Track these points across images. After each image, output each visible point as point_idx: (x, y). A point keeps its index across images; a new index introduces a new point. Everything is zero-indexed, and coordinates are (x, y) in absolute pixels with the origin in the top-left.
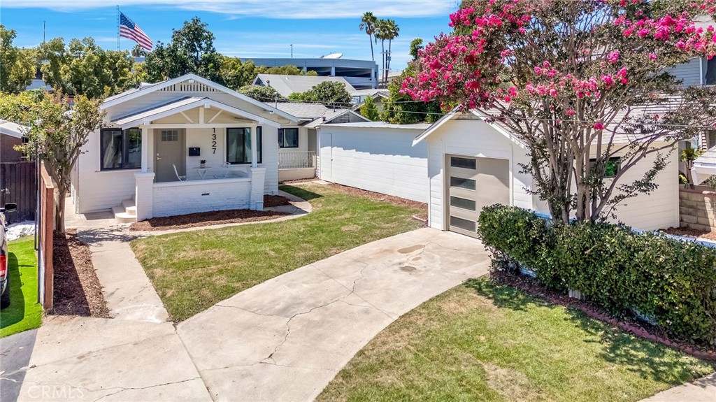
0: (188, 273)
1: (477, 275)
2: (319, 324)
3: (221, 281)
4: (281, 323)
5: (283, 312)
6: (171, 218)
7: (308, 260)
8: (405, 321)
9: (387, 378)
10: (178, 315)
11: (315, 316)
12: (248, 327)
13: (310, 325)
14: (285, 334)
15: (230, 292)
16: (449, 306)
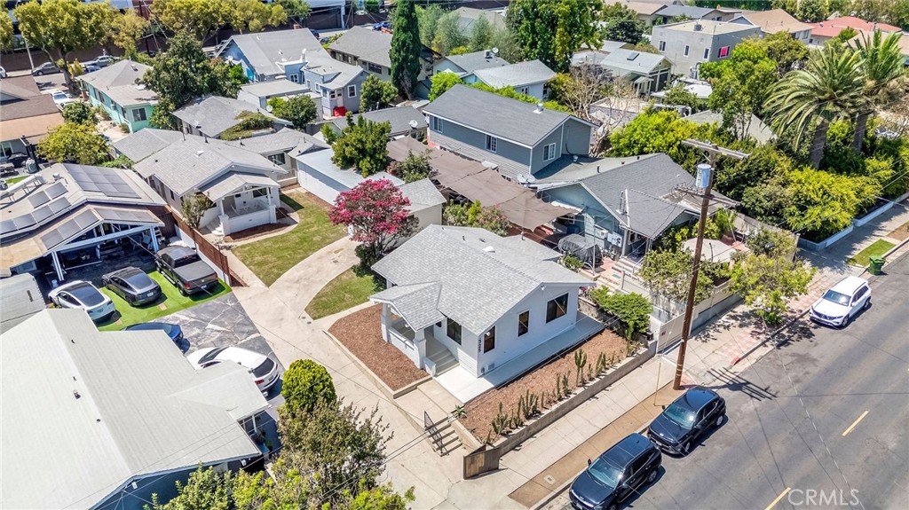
0: (263, 268)
1: (356, 264)
2: (308, 285)
3: (275, 271)
4: (297, 285)
5: (297, 282)
6: (239, 232)
7: (302, 259)
8: (330, 283)
9: (324, 299)
10: (268, 284)
11: (306, 283)
12: (288, 287)
13: (305, 285)
14: (298, 289)
15: (279, 275)
16: (344, 277)
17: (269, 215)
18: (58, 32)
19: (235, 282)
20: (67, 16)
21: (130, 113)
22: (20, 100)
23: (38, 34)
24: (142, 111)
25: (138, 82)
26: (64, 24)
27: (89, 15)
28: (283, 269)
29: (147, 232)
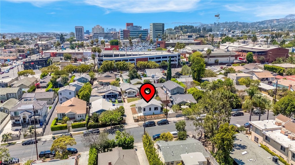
0: (129, 101)
10: (128, 103)
17: (134, 95)
18: (121, 67)
19: (124, 102)
20: (122, 64)
21: (125, 80)
22: (111, 77)
23: (118, 67)
24: (127, 80)
25: (127, 76)
26: (121, 66)
27: (126, 64)
28: (131, 102)
29: (117, 95)
